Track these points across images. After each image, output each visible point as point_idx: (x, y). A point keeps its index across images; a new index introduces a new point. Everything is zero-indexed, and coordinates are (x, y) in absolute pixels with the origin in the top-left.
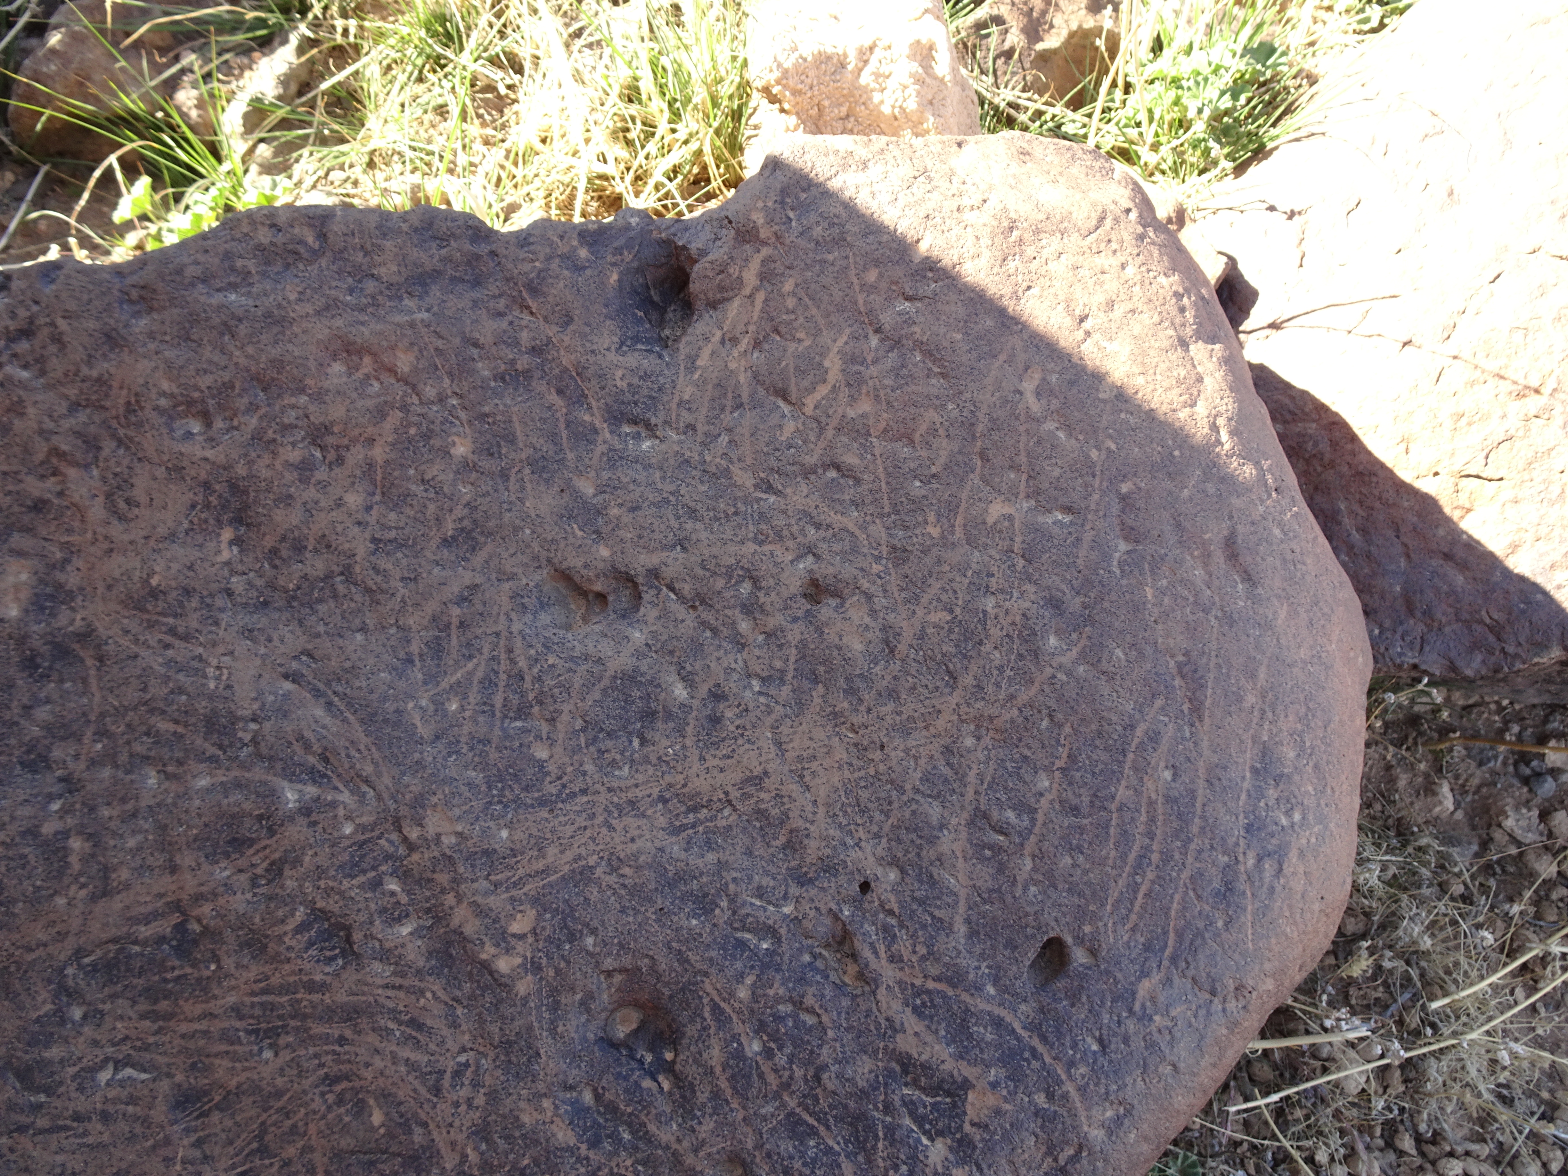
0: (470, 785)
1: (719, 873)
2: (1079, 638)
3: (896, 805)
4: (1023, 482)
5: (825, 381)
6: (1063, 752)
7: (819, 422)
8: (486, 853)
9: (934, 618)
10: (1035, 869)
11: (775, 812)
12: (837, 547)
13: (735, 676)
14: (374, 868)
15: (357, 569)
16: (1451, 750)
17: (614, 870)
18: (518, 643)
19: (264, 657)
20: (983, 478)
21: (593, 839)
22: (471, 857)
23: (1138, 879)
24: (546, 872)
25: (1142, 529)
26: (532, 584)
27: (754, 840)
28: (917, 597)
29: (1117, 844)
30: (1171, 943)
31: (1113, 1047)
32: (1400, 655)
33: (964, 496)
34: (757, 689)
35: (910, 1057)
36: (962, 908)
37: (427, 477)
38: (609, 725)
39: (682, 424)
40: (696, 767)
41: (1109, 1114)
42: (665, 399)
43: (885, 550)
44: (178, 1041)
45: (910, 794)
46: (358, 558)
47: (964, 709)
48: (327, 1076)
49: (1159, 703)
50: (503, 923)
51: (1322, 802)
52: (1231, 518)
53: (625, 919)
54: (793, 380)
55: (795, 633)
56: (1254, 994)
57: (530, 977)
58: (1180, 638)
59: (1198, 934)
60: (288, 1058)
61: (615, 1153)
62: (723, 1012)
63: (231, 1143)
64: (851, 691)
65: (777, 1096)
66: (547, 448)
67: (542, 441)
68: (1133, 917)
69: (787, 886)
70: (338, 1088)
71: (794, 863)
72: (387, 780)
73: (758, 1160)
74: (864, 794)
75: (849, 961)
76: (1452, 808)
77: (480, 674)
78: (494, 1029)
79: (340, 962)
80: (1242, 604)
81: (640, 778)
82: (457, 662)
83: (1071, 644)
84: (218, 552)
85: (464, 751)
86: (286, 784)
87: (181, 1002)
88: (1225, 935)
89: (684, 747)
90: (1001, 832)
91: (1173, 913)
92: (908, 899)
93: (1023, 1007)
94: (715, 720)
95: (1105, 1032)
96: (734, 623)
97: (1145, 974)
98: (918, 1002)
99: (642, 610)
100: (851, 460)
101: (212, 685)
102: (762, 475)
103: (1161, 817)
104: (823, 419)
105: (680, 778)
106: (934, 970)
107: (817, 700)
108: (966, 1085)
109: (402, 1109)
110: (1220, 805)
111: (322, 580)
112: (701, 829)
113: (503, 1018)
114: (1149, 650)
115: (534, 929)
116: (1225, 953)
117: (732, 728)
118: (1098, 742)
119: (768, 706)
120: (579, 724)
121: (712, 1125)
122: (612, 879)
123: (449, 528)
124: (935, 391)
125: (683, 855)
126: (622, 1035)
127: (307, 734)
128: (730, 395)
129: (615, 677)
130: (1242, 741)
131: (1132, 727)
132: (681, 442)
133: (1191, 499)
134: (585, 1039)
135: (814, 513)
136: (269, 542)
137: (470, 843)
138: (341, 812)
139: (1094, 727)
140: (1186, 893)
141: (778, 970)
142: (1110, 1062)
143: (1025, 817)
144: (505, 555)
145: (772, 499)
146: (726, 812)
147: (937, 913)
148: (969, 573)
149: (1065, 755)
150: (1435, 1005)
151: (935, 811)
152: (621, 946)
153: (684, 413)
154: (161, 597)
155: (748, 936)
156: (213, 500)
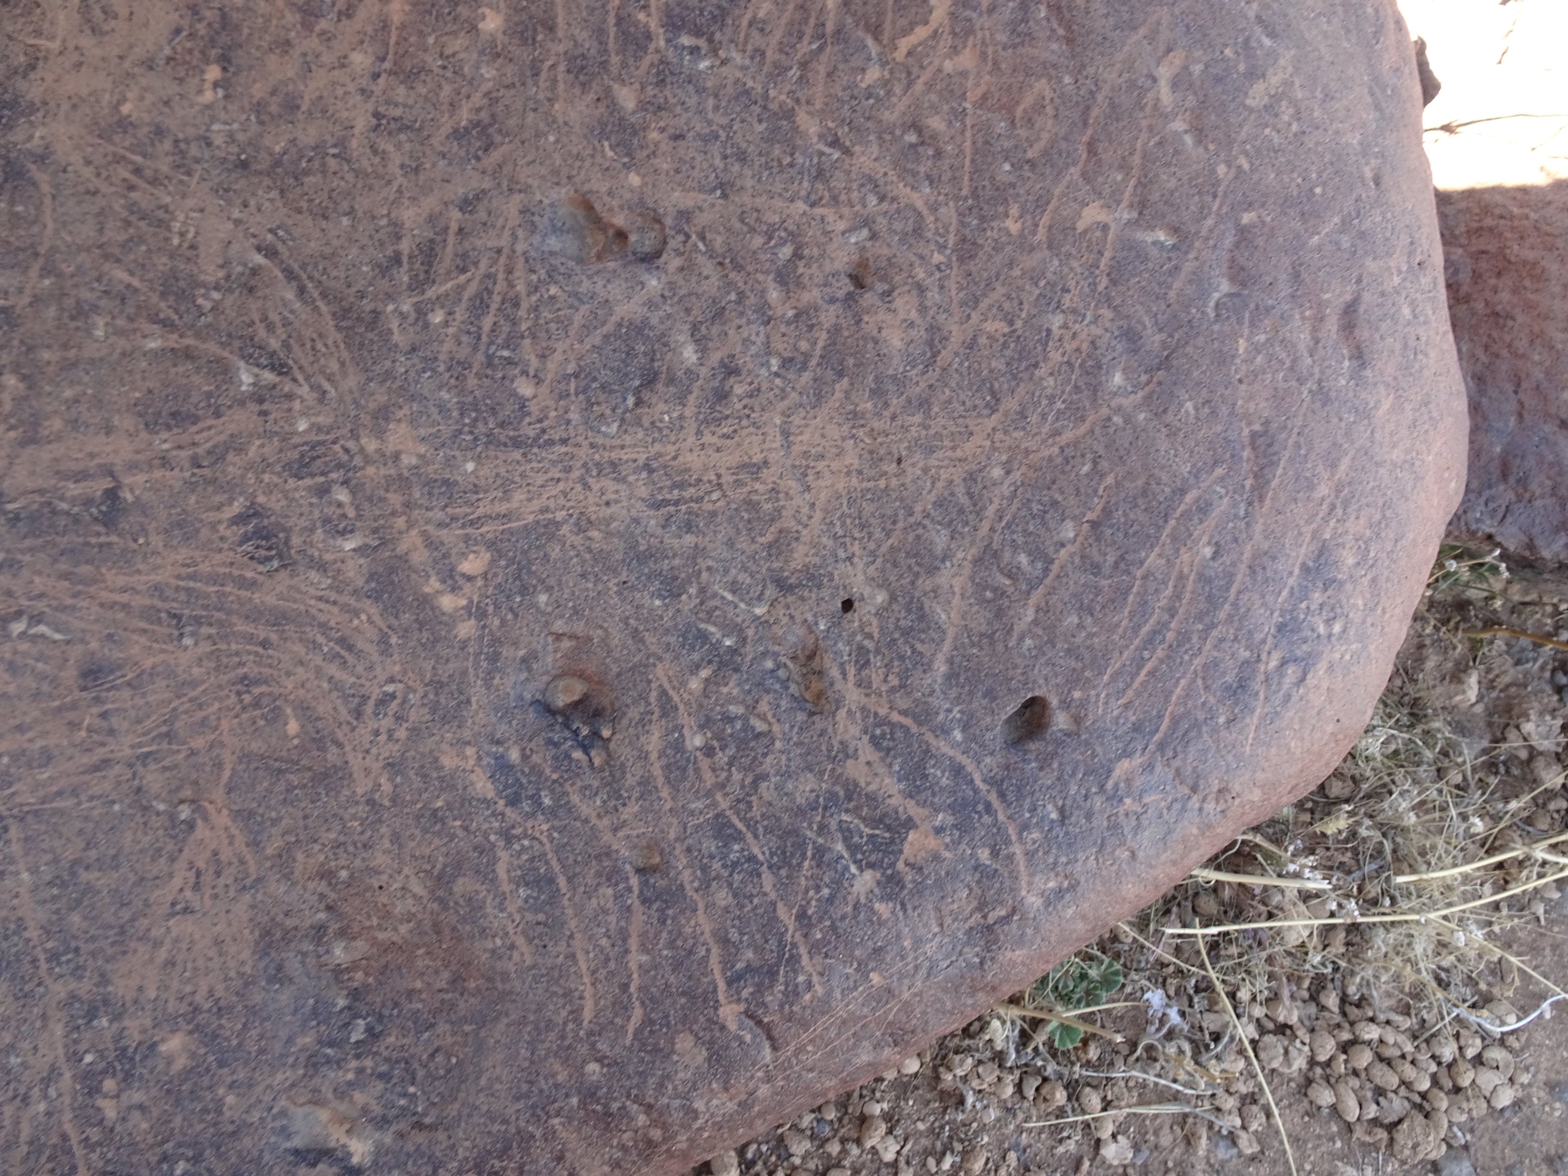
0: (442, 408)
1: (694, 558)
2: (1148, 383)
3: (900, 525)
4: (1130, 189)
5: (926, 23)
6: (1098, 504)
7: (909, 74)
8: (446, 482)
9: (990, 326)
10: (1036, 622)
11: (767, 507)
12: (898, 226)
13: (753, 349)
14: (323, 474)
15: (354, 143)
16: (1491, 642)
17: (580, 530)
18: (520, 264)
19: (237, 222)
20: (1084, 174)
21: (565, 494)
22: (430, 483)
23: (1146, 654)
24: (506, 517)
25: (1253, 272)
26: (546, 201)
27: (738, 531)
28: (977, 301)
29: (1132, 614)
30: (1163, 728)
31: (1073, 819)
32: (1478, 521)
33: (1057, 192)
34: (775, 369)
35: (856, 785)
36: (947, 646)
37: (448, 51)
38: (605, 375)
39: (750, 47)
40: (691, 439)
41: (1052, 884)
42: (737, 12)
43: (952, 240)
44: (95, 609)
45: (918, 516)
46: (356, 131)
47: (999, 436)
48: (245, 677)
49: (1219, 471)
50: (453, 559)
51: (1369, 621)
52: (1359, 281)
53: (583, 584)
54: (890, 16)
55: (829, 316)
56: (1237, 801)
57: (473, 622)
58: (1263, 405)
59: (1196, 725)
60: (209, 649)
61: (532, 815)
62: (669, 700)
63: (139, 722)
64: (877, 392)
65: (709, 794)
66: (589, 45)
67: (585, 34)
68: (1130, 693)
69: (764, 587)
70: (256, 691)
71: (776, 565)
72: (352, 382)
73: (677, 852)
74: (868, 508)
75: (814, 678)
76: (1473, 699)
77: (472, 289)
78: (428, 666)
79: (276, 564)
80: (1343, 382)
81: (628, 440)
82: (449, 273)
83: (1137, 387)
84: (200, 92)
85: (442, 369)
86: (242, 364)
87: (104, 570)
88: (1224, 733)
89: (681, 417)
90: (1009, 576)
91: (1174, 698)
92: (891, 627)
93: (988, 760)
94: (722, 396)
95: (1069, 803)
96: (763, 292)
97: (1127, 754)
98: (878, 732)
99: (664, 257)
100: (936, 123)
101: (176, 241)
102: (831, 125)
103: (1188, 595)
104: (915, 70)
105: (671, 449)
106: (903, 703)
107: (838, 395)
108: (909, 824)
109: (320, 725)
110: (1256, 597)
111: (313, 149)
112: (683, 508)
113: (438, 658)
114: (1224, 410)
115: (486, 573)
116: (1218, 750)
117: (739, 406)
118: (1140, 501)
119: (783, 390)
120: (571, 368)
121: (636, 808)
122: (578, 540)
123: (464, 116)
124: (1053, 58)
125: (659, 531)
126: (561, 704)
127: (274, 317)
128: (812, 21)
129: (620, 325)
130: (1300, 534)
131: (1183, 492)
132: (743, 68)
133: (1319, 248)
134: (521, 698)
135: (881, 182)
136: (259, 91)
137: (431, 468)
138: (297, 405)
139: (1140, 483)
140: (1194, 681)
141: (736, 670)
142: (1067, 833)
143: (1039, 565)
144: (521, 162)
145: (836, 155)
146: (715, 496)
147: (919, 646)
148: (1042, 283)
149: (1099, 508)
150: (1400, 879)
151: (940, 539)
152: (576, 611)
153: (755, 33)
154: (131, 130)
155: (712, 629)
156: (202, 29)
